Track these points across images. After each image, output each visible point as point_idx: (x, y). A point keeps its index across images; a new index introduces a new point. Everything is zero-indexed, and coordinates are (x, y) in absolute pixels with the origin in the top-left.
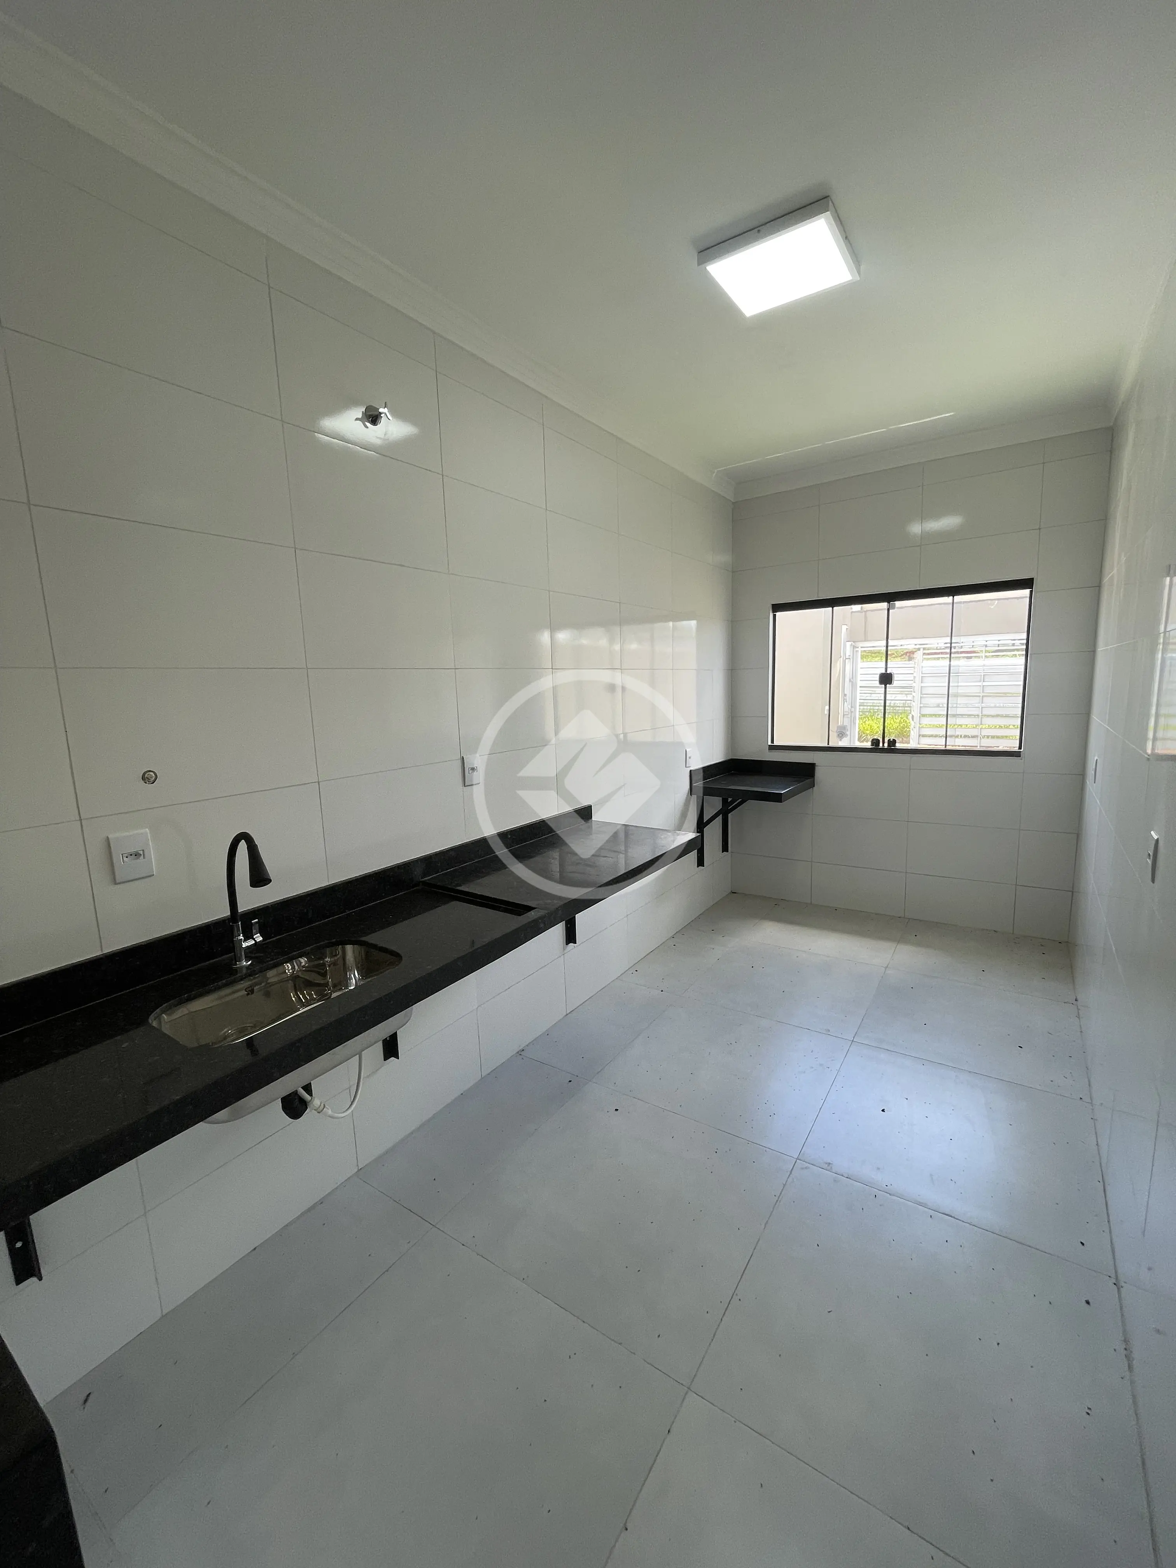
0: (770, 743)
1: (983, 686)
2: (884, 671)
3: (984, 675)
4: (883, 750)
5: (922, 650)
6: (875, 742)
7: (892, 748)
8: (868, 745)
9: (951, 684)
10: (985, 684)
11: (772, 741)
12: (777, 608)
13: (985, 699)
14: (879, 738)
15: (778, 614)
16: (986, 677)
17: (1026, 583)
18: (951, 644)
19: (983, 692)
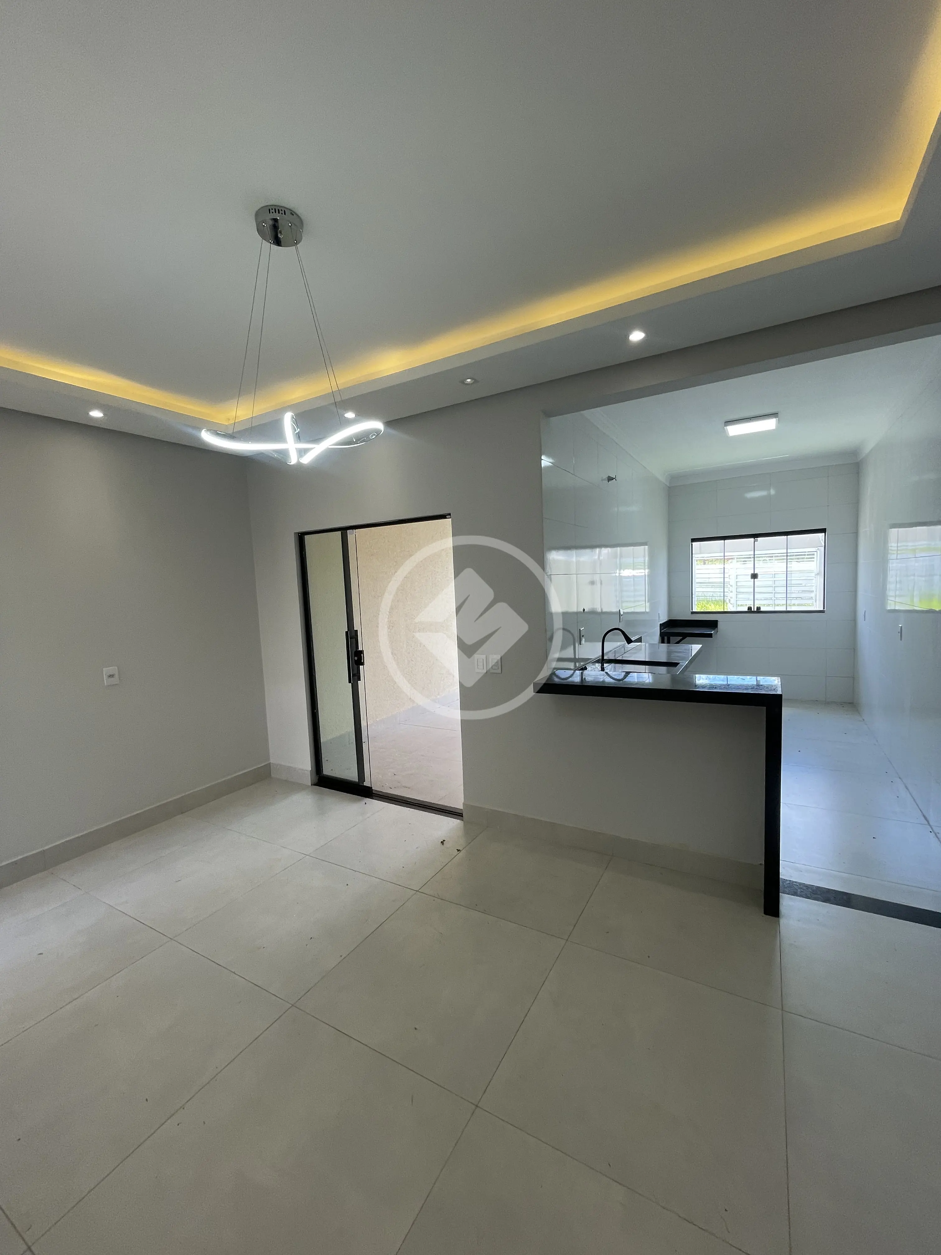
0: (691, 611)
1: (774, 580)
2: (753, 573)
3: (775, 574)
4: (754, 612)
5: (736, 559)
6: (750, 608)
7: (759, 611)
8: (746, 610)
9: (788, 579)
10: (775, 579)
11: (692, 610)
12: (694, 540)
13: (776, 588)
14: (751, 606)
15: (693, 543)
16: (776, 575)
17: (823, 531)
18: (754, 555)
19: (774, 584)
